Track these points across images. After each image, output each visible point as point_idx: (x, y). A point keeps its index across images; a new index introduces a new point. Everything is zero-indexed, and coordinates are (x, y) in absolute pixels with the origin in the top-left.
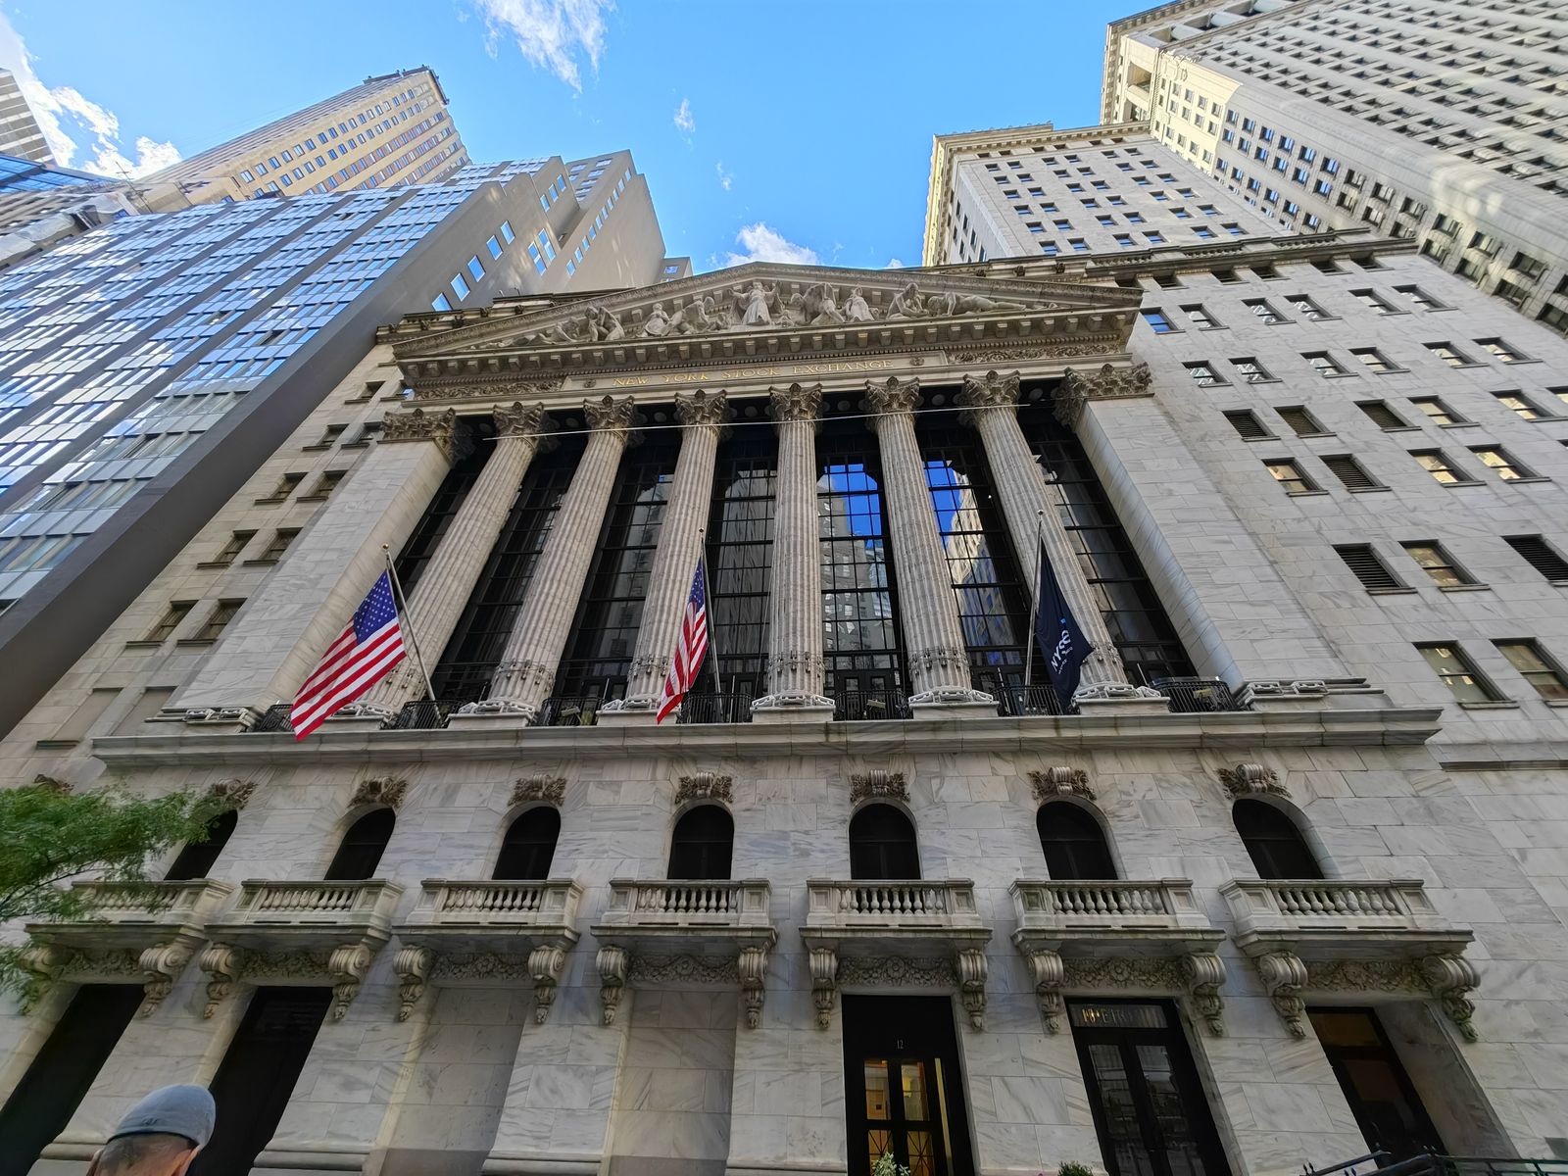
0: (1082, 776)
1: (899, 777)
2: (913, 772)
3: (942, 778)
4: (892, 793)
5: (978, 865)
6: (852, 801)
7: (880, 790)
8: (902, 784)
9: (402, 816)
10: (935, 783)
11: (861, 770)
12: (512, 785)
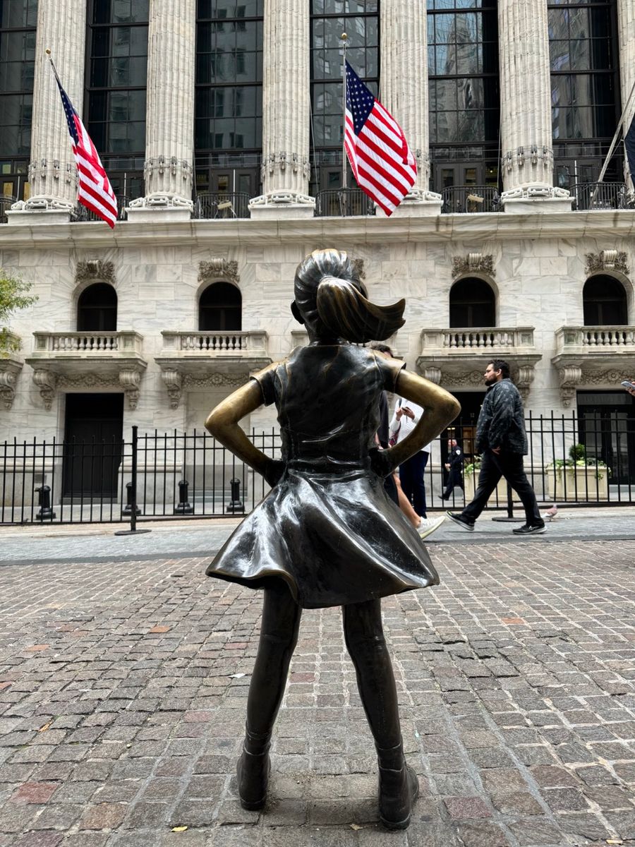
0: (623, 257)
1: (489, 258)
2: (500, 253)
3: (521, 258)
4: (482, 270)
5: (538, 318)
6: (453, 276)
7: (475, 268)
8: (491, 263)
9: (120, 289)
10: (515, 262)
11: (461, 253)
12: (196, 266)
